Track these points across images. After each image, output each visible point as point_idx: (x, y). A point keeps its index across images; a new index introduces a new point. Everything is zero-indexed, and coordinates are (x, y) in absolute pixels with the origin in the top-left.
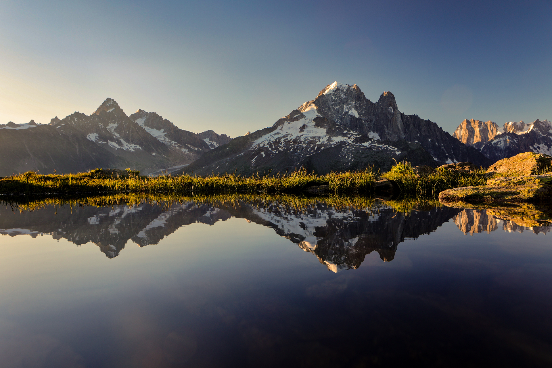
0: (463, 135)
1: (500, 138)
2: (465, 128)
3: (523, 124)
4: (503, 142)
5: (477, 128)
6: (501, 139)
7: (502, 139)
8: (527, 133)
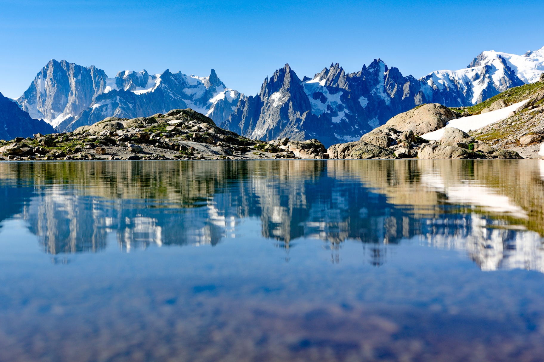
0: (48, 89)
1: (105, 99)
2: (52, 76)
3: (146, 75)
4: (111, 107)
5: (72, 77)
6: (108, 100)
7: (109, 102)
8: (151, 92)
